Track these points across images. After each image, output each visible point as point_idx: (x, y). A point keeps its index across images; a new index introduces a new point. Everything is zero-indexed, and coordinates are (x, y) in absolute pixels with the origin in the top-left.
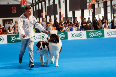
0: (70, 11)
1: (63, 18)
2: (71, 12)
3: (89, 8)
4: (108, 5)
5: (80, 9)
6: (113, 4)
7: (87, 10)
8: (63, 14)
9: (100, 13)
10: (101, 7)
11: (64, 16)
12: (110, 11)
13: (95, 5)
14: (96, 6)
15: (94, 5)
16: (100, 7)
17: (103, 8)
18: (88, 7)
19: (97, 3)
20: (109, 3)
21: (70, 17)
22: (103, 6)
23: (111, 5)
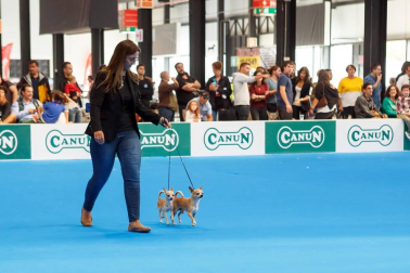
0: (43, 31)
1: (11, 61)
2: (49, 38)
3: (127, 24)
4: (207, 17)
5: (85, 26)
6: (227, 12)
7: (117, 31)
8: (11, 45)
9: (172, 48)
10: (179, 25)
11: (16, 54)
12: (216, 43)
13: (154, 13)
14: (157, 18)
15: (149, 12)
16: (171, 21)
17: (187, 28)
18: (121, 19)
19: (163, 4)
20: (211, 10)
21: (43, 61)
22: (187, 20)
23: (221, 17)
